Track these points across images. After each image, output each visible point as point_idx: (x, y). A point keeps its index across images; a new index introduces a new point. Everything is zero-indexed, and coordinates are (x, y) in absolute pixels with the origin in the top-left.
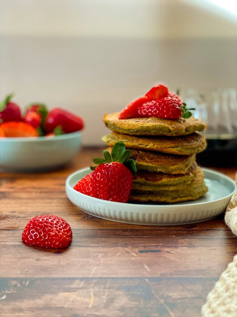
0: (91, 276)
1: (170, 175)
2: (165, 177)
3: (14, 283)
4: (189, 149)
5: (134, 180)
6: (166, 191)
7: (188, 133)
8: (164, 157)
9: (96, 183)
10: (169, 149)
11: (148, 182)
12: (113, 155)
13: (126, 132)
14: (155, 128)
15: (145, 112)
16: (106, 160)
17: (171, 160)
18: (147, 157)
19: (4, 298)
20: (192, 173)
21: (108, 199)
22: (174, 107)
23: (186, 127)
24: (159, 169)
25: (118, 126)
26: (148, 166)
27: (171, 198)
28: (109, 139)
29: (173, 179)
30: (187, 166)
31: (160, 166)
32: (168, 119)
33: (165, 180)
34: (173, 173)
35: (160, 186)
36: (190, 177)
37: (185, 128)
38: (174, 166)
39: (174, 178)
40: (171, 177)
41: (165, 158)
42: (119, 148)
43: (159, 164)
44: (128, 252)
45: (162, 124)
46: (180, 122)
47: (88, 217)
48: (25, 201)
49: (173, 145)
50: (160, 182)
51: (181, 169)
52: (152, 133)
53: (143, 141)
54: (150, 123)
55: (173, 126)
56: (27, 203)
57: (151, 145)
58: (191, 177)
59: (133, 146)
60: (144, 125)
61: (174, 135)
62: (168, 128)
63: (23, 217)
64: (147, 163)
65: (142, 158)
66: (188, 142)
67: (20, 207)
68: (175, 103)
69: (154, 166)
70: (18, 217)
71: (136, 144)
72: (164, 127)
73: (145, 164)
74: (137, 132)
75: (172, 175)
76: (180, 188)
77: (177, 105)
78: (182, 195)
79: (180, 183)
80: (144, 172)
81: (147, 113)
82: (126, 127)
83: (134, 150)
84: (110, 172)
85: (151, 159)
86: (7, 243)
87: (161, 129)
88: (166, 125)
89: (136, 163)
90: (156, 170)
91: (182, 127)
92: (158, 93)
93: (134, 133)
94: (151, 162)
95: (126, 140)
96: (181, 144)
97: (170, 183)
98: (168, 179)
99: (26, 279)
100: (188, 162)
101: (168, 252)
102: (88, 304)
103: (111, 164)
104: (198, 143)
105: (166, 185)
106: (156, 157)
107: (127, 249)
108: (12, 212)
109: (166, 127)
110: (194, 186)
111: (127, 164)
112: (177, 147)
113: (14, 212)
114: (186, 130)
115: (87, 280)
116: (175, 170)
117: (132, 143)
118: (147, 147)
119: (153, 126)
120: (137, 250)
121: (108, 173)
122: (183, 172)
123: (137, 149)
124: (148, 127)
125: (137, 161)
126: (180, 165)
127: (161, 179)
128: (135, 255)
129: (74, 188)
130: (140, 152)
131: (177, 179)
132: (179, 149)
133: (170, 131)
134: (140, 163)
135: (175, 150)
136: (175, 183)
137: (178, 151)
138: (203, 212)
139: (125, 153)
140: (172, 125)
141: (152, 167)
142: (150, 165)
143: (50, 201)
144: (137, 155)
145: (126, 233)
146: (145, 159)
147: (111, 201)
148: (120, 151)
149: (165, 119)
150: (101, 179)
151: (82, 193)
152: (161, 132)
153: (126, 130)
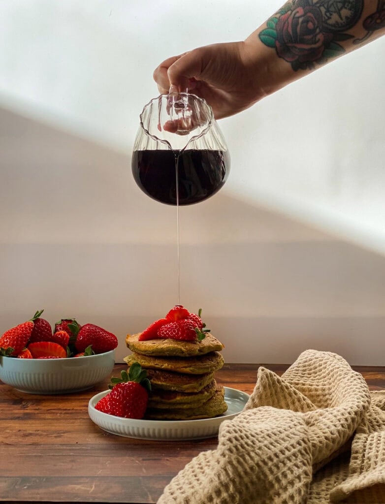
0: (96, 475)
1: (183, 394)
2: (179, 396)
3: (34, 479)
4: (202, 369)
5: (150, 399)
6: (180, 409)
7: (202, 353)
8: (178, 377)
9: (112, 401)
10: (182, 369)
11: (164, 400)
12: (131, 375)
13: (143, 353)
14: (168, 350)
15: (163, 333)
16: (124, 379)
17: (185, 379)
18: (163, 377)
19: (26, 487)
20: (207, 392)
21: (123, 416)
22: (188, 329)
23: (200, 347)
24: (172, 388)
25: (136, 347)
26: (163, 385)
27: (186, 416)
28: (129, 360)
29: (186, 397)
30: (201, 385)
31: (173, 385)
32: (183, 340)
33: (178, 398)
34: (186, 391)
35: (174, 404)
36: (204, 395)
37: (198, 349)
38: (188, 385)
39: (188, 396)
40: (185, 396)
41: (180, 377)
42: (136, 368)
43: (173, 383)
44: (133, 460)
45: (176, 346)
46: (195, 344)
47: (106, 434)
48: (49, 421)
49: (186, 365)
50: (173, 401)
51: (195, 388)
52: (167, 354)
53: (159, 361)
54: (165, 345)
55: (187, 347)
56: (50, 424)
57: (166, 365)
58: (206, 396)
59: (150, 366)
60: (159, 347)
61: (187, 355)
62: (181, 349)
63: (46, 435)
64: (161, 382)
65: (158, 378)
66: (202, 362)
67: (44, 426)
68: (190, 325)
69: (168, 384)
70: (41, 435)
71: (153, 364)
72: (177, 349)
73: (160, 383)
74: (153, 353)
75: (185, 393)
76: (195, 406)
77: (193, 327)
78: (198, 413)
79: (194, 402)
80: (160, 391)
81: (165, 335)
82: (143, 348)
83: (151, 370)
84: (125, 391)
85: (166, 378)
86: (30, 454)
87: (174, 350)
88: (179, 347)
89: (151, 382)
90: (170, 389)
91: (195, 348)
92: (176, 315)
93: (150, 354)
94: (165, 381)
95: (144, 361)
96: (194, 364)
97: (183, 401)
98: (182, 398)
99: (43, 478)
100: (202, 381)
101: (167, 460)
102: (88, 491)
103: (127, 383)
104: (213, 363)
105: (181, 403)
106: (171, 376)
107: (132, 458)
108: (36, 431)
109: (178, 348)
110: (212, 404)
111: (144, 384)
112: (190, 366)
113: (38, 431)
114: (200, 350)
115: (93, 478)
116: (188, 389)
117: (149, 363)
118: (163, 367)
119: (167, 348)
120: (141, 459)
121: (123, 392)
122: (196, 391)
123: (154, 369)
124: (162, 348)
125: (152, 381)
126: (194, 384)
127: (175, 397)
128: (137, 462)
129: (95, 408)
130: (157, 372)
131: (190, 397)
132: (191, 368)
133: (183, 352)
134: (155, 382)
135: (188, 370)
136: (189, 401)
137: (191, 370)
138: (209, 427)
139: (141, 373)
140: (185, 346)
141: (166, 386)
142: (164, 383)
143: (74, 421)
144: (153, 375)
145: (137, 447)
146: (160, 379)
147: (126, 417)
148: (137, 371)
149: (180, 340)
150: (117, 397)
151: (101, 411)
152: (174, 353)
153: (143, 351)
